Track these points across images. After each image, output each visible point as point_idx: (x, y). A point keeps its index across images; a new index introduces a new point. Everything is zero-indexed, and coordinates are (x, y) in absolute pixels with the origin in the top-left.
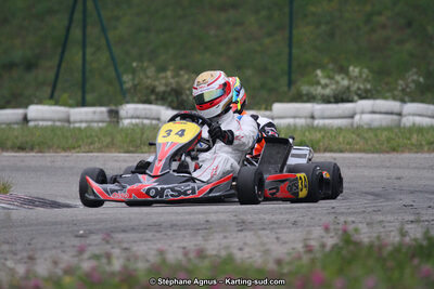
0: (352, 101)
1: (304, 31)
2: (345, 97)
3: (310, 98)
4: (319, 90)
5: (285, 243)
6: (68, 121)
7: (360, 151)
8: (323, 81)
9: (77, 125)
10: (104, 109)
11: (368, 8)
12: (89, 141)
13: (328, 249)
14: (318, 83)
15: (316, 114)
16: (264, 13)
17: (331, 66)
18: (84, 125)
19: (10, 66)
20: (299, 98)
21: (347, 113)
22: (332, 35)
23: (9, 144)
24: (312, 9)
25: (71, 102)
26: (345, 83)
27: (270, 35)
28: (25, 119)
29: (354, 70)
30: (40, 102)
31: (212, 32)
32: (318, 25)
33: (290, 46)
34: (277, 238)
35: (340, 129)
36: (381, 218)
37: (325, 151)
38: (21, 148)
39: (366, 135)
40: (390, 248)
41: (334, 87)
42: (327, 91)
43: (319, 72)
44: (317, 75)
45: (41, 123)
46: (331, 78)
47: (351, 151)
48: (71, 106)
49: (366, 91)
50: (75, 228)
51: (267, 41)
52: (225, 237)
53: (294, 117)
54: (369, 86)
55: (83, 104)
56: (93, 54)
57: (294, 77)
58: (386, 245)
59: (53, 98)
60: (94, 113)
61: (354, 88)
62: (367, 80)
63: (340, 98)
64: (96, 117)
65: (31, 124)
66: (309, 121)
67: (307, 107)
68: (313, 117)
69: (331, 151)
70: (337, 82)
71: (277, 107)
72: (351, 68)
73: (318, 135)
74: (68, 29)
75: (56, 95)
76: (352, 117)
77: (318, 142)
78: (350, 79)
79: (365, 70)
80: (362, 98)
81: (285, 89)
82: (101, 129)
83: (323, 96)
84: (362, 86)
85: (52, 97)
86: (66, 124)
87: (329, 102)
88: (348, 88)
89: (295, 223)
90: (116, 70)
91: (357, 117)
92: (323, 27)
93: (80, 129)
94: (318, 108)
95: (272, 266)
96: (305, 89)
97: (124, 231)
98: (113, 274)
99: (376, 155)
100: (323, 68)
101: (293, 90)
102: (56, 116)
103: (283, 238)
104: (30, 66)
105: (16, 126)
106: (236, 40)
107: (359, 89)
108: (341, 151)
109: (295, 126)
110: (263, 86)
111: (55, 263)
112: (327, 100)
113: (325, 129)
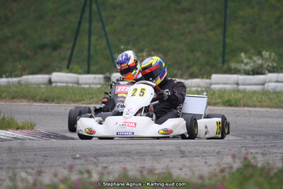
0: (264, 74)
1: (235, 28)
2: (259, 71)
3: (237, 72)
4: (243, 67)
5: (210, 165)
6: (78, 83)
7: (267, 107)
8: (245, 61)
9: (83, 86)
10: (101, 76)
11: (278, 13)
12: (90, 96)
13: (234, 170)
14: (242, 62)
15: (240, 82)
16: (209, 15)
17: (252, 51)
18: (87, 86)
19: (43, 47)
20: (230, 71)
21: (260, 82)
22: (253, 31)
23: (38, 97)
24: (241, 13)
25: (80, 71)
26: (260, 62)
27: (212, 29)
28: (50, 82)
29: (266, 54)
30: (60, 70)
31: (176, 27)
32: (244, 24)
33: (224, 37)
34: (206, 162)
35: (254, 92)
36: (276, 151)
37: (244, 106)
38: (46, 100)
39: (272, 97)
40: (276, 170)
41: (252, 64)
42: (248, 67)
43: (243, 55)
44: (241, 57)
45: (59, 84)
46: (251, 58)
47: (261, 106)
48: (80, 73)
49: (274, 68)
50: (74, 153)
51: (211, 34)
52: (171, 161)
53: (224, 84)
54: (275, 65)
55: (88, 72)
56: (98, 40)
57: (226, 57)
58: (273, 168)
59: (69, 69)
60: (95, 78)
61: (265, 66)
62: (274, 60)
63: (256, 71)
64: (96, 81)
65: (53, 85)
66: (235, 86)
67: (234, 77)
68: (238, 84)
69: (248, 106)
70: (255, 62)
71: (215, 77)
72: (264, 53)
73: (240, 96)
74: (80, 23)
75: (71, 66)
76: (263, 84)
77: (240, 100)
78: (263, 59)
79: (273, 54)
80: (270, 72)
81: (221, 65)
82: (98, 89)
83: (245, 70)
84: (270, 64)
85: (68, 67)
86: (75, 85)
87: (249, 74)
88: (262, 65)
89: (218, 153)
90: (110, 51)
91: (266, 85)
92: (248, 26)
93: (84, 88)
94: (241, 78)
95: (196, 180)
96: (233, 65)
97: (106, 156)
98: (92, 184)
99: (277, 110)
100: (246, 52)
101: (226, 66)
102: (70, 80)
103: (209, 162)
104: (56, 47)
105: (43, 86)
106: (190, 32)
107: (269, 66)
108: (255, 107)
109: (225, 89)
110: (207, 63)
111: (56, 175)
112: (247, 73)
113: (244, 92)
